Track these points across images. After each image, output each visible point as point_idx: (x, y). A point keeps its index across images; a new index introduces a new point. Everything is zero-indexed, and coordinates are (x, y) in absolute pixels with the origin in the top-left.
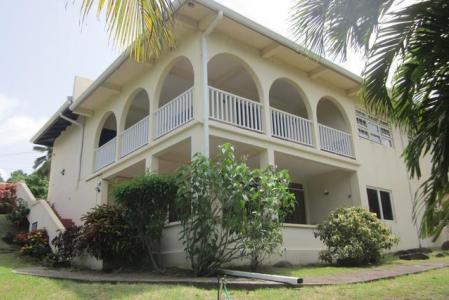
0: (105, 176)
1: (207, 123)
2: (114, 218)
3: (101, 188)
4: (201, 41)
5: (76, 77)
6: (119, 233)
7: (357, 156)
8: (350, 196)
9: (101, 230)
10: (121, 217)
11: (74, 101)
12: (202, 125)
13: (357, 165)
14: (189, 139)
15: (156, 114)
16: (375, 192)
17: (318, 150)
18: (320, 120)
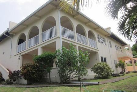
0: (22, 54)
1: (61, 37)
2: (32, 67)
3: (20, 58)
4: (58, 12)
5: (10, 22)
6: (34, 72)
7: (98, 48)
8: (96, 59)
9: (29, 71)
10: (34, 67)
11: (10, 29)
12: (59, 37)
13: (98, 50)
14: (55, 42)
15: (41, 34)
16: (103, 58)
17: (89, 46)
18: (89, 37)
